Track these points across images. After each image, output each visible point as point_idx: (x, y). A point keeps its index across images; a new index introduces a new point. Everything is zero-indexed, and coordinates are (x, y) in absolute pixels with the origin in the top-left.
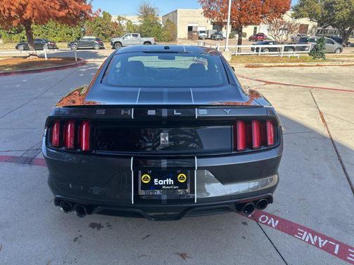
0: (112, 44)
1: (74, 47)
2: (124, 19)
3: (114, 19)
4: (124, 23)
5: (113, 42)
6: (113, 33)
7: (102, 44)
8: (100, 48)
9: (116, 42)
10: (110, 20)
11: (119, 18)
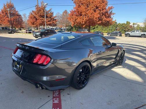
0: (125, 34)
1: (109, 35)
2: (136, 24)
3: (131, 24)
4: (136, 26)
5: (126, 33)
6: (129, 30)
7: (121, 34)
8: (120, 36)
9: (127, 34)
10: (129, 24)
11: (134, 24)
